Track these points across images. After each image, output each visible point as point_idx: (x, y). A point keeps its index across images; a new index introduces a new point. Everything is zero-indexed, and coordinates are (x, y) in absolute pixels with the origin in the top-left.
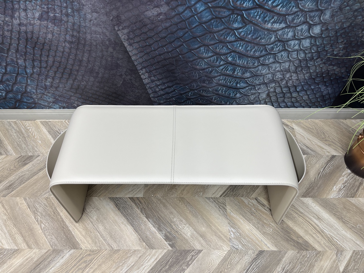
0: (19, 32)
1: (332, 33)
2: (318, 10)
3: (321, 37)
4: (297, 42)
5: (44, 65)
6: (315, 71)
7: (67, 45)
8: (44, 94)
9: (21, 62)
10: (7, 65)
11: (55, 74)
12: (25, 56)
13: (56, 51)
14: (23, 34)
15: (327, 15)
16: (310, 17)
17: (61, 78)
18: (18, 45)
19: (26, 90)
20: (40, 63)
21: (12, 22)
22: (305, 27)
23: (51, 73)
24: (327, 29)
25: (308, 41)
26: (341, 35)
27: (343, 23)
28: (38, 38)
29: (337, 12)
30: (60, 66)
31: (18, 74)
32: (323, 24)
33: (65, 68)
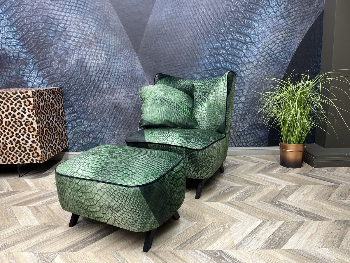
0: (113, 103)
1: (251, 100)
2: (240, 90)
3: (246, 102)
4: (236, 105)
5: (118, 121)
6: (250, 121)
7: (133, 109)
8: (112, 140)
9: (108, 119)
10: (100, 121)
11: (122, 126)
12: (111, 115)
13: (126, 113)
14: (114, 104)
15: (245, 92)
16: (238, 93)
17: (124, 128)
18: (110, 109)
19: (103, 137)
20: (117, 119)
21: (112, 98)
22: (237, 98)
23: (120, 126)
24: (247, 98)
25: (241, 104)
26: (255, 101)
27: (253, 95)
28: (120, 106)
29: (249, 90)
30: (125, 121)
31: (103, 126)
32: (245, 96)
33: (128, 122)
